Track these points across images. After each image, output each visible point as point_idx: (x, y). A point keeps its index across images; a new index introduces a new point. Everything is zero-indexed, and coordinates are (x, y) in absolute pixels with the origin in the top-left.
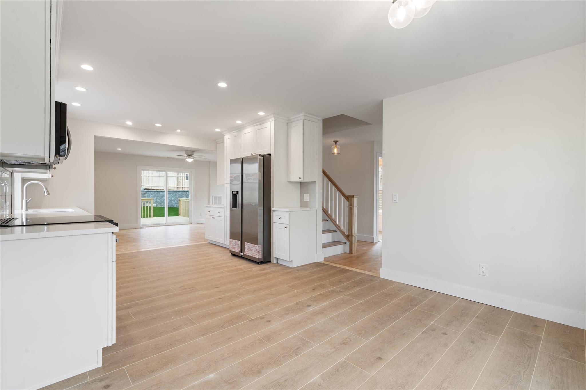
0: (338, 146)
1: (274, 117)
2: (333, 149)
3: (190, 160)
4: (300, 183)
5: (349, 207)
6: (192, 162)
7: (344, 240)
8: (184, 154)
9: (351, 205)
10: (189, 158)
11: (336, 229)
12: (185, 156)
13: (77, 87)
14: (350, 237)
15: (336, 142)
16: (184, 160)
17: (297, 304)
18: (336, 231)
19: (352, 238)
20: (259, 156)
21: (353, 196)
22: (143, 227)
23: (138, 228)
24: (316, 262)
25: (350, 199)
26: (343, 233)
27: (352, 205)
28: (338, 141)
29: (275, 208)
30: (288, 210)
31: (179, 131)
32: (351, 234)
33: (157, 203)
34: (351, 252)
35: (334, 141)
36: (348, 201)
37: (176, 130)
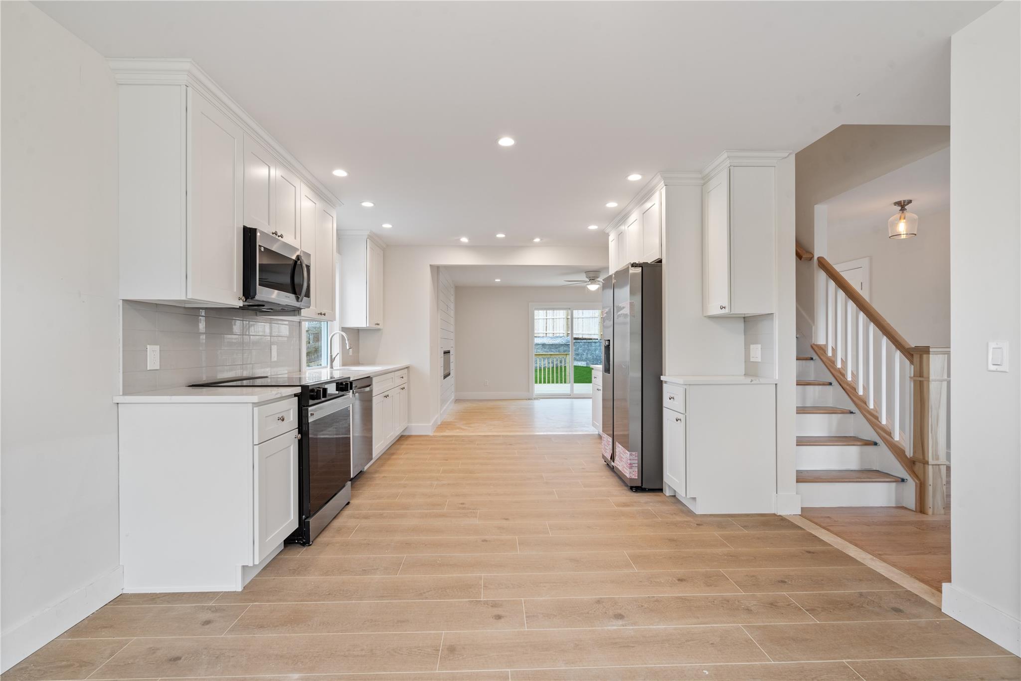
0: (907, 214)
1: (665, 178)
2: (894, 224)
3: (593, 287)
4: (744, 318)
5: (915, 381)
6: (596, 290)
7: (900, 471)
8: (583, 277)
9: (921, 375)
10: (592, 284)
11: (874, 437)
12: (586, 282)
13: (363, 202)
14: (918, 467)
15: (902, 205)
16: (585, 288)
17: (598, 602)
18: (875, 444)
19: (924, 467)
20: (630, 266)
21: (925, 350)
22: (535, 399)
23: (529, 399)
24: (774, 515)
25: (916, 358)
26: (897, 451)
27: (925, 374)
28: (910, 202)
29: (669, 376)
30: (681, 381)
31: (537, 240)
32: (921, 457)
33: (588, 361)
34: (921, 508)
35: (898, 203)
36: (912, 362)
37: (533, 239)
